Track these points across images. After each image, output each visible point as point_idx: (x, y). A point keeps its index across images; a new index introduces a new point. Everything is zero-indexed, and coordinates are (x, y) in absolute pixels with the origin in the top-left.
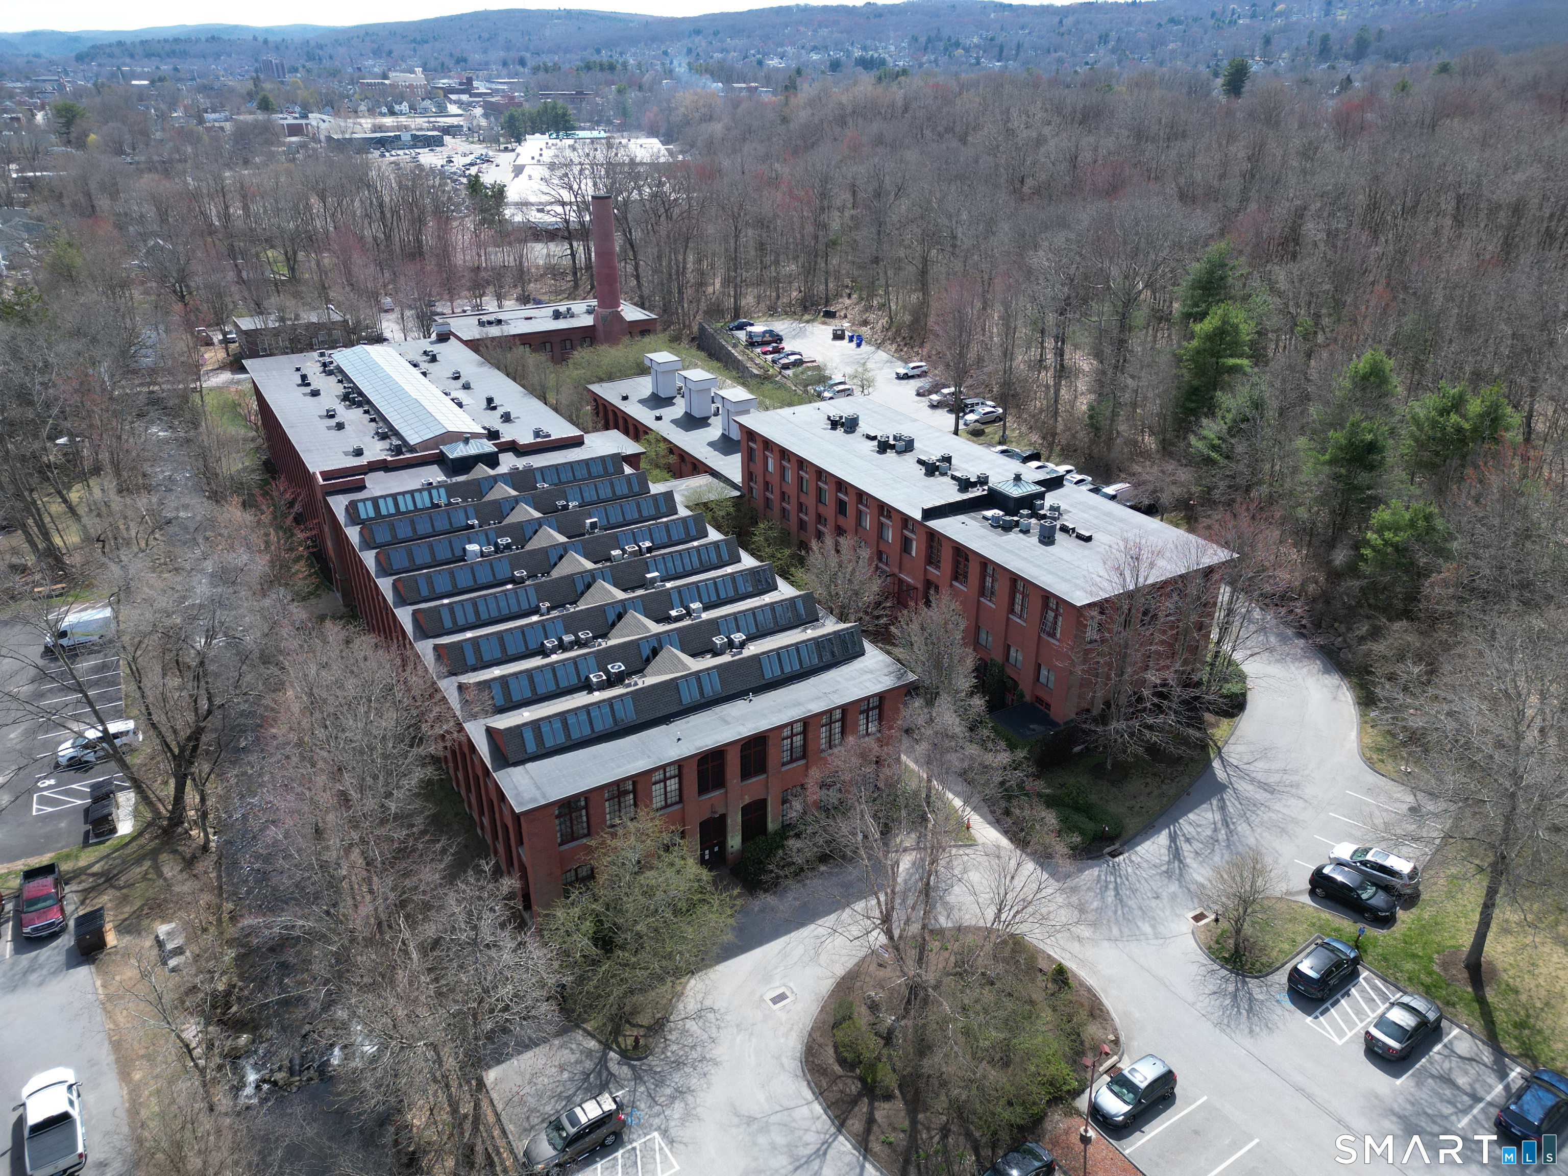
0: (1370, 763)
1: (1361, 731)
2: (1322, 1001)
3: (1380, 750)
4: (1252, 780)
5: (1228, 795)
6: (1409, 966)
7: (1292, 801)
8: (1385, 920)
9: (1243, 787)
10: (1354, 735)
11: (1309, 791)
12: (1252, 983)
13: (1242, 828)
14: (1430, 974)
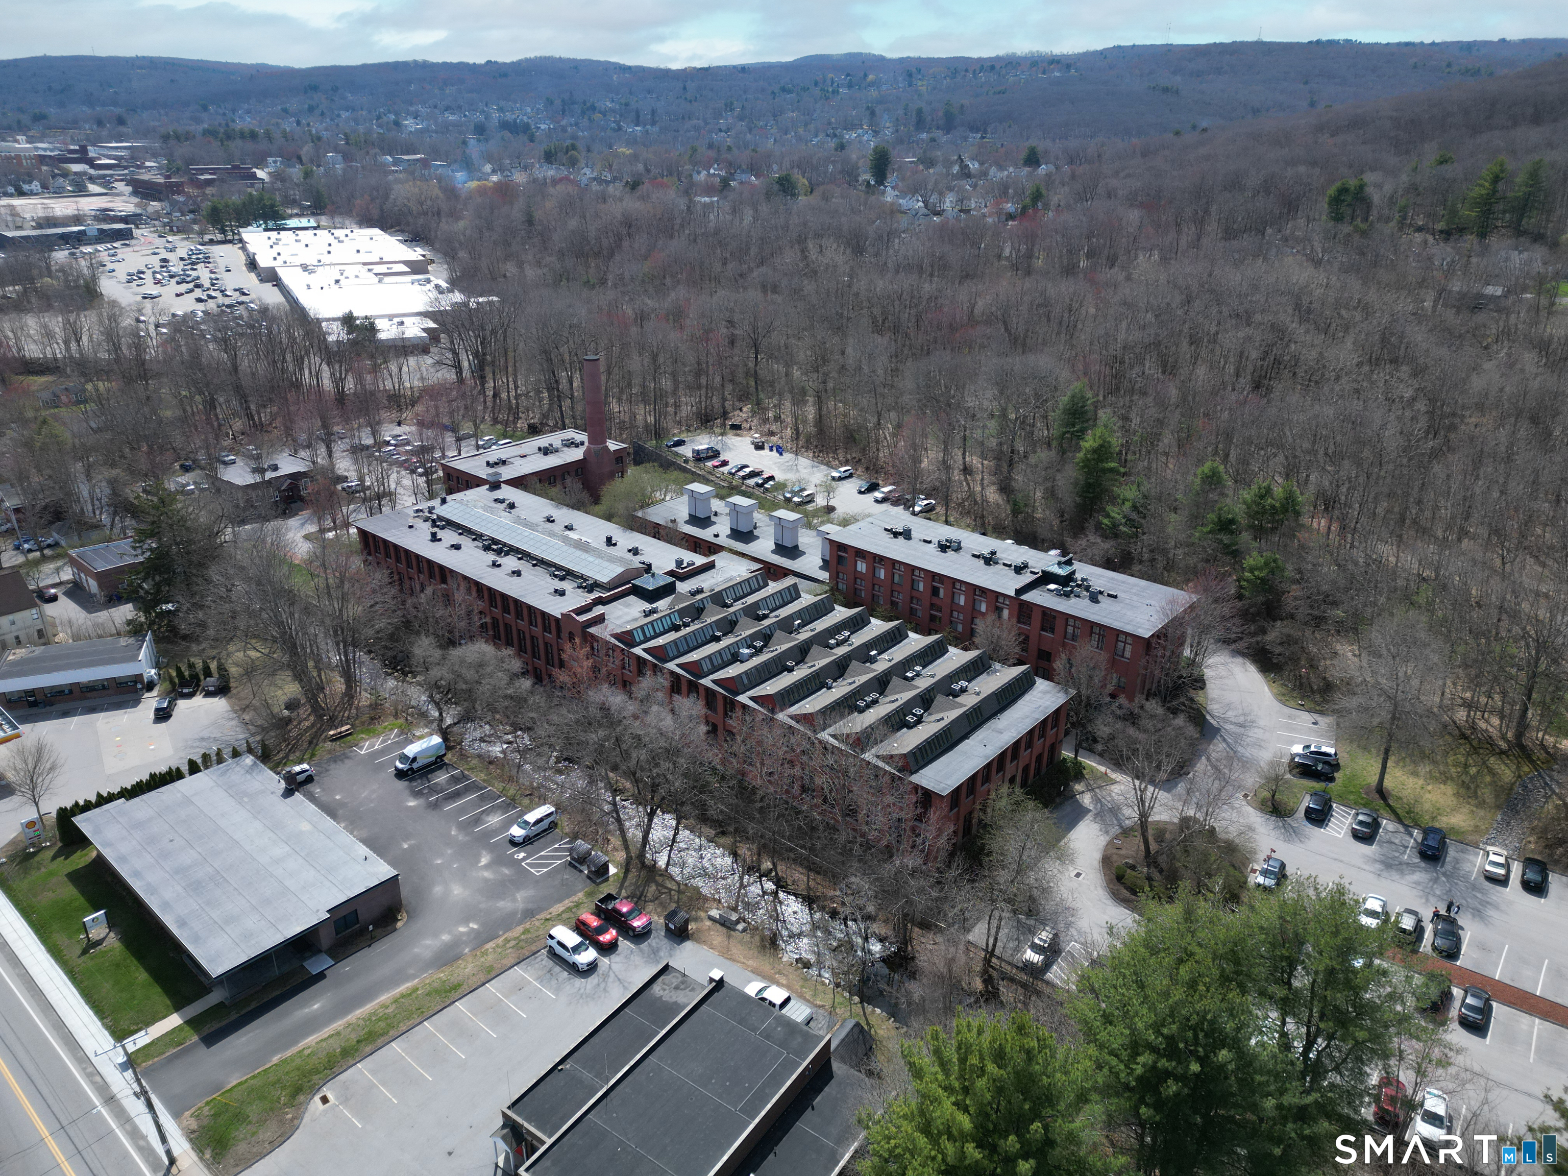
0: (1281, 701)
1: (1269, 687)
2: (1323, 821)
3: (1283, 695)
4: (1231, 723)
5: (1223, 732)
6: (1352, 797)
7: (1256, 730)
8: (1332, 780)
9: (1228, 727)
10: (1266, 688)
11: (1262, 723)
12: (1288, 820)
13: (1240, 749)
14: (1362, 798)
